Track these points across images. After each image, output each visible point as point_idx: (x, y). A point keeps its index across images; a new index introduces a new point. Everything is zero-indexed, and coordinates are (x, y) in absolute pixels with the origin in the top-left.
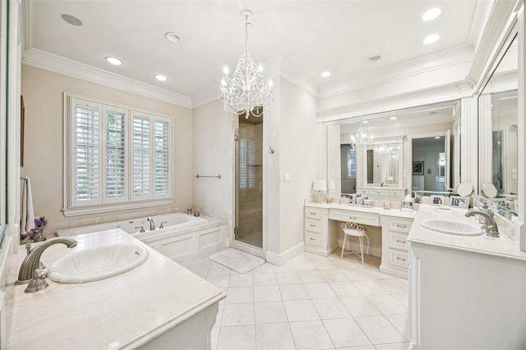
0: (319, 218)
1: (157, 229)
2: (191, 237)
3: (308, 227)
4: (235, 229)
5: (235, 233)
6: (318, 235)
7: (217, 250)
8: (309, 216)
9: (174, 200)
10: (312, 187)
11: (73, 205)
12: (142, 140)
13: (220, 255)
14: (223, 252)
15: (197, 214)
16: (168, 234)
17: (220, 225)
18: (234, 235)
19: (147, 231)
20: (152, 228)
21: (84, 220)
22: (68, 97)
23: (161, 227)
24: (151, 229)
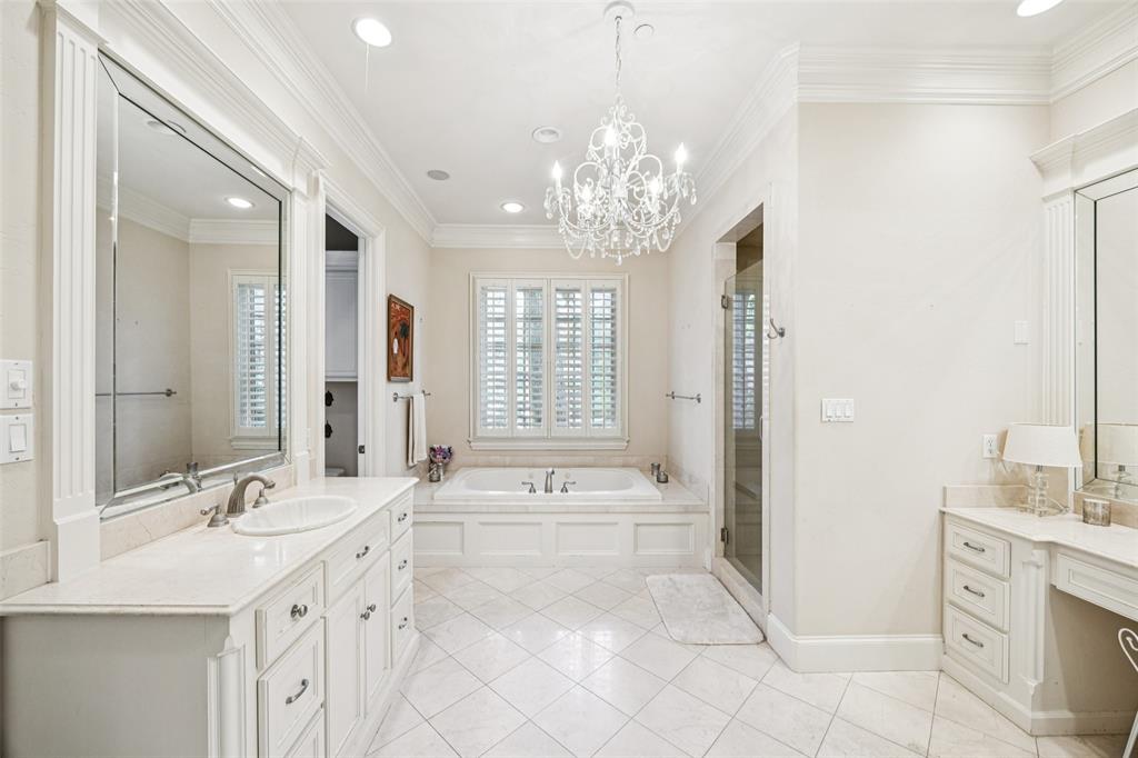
0: (997, 568)
1: (557, 492)
2: (616, 524)
3: (954, 591)
4: (723, 530)
5: (723, 540)
6: (997, 636)
7: (680, 567)
8: (957, 552)
9: (628, 442)
10: (1002, 448)
11: (479, 434)
12: (574, 329)
13: (670, 579)
14: (685, 576)
15: (662, 478)
16: (568, 506)
17: (686, 512)
18: (722, 544)
19: (540, 492)
20: (548, 490)
21: (493, 458)
22: (474, 279)
23: (564, 490)
24: (546, 491)
